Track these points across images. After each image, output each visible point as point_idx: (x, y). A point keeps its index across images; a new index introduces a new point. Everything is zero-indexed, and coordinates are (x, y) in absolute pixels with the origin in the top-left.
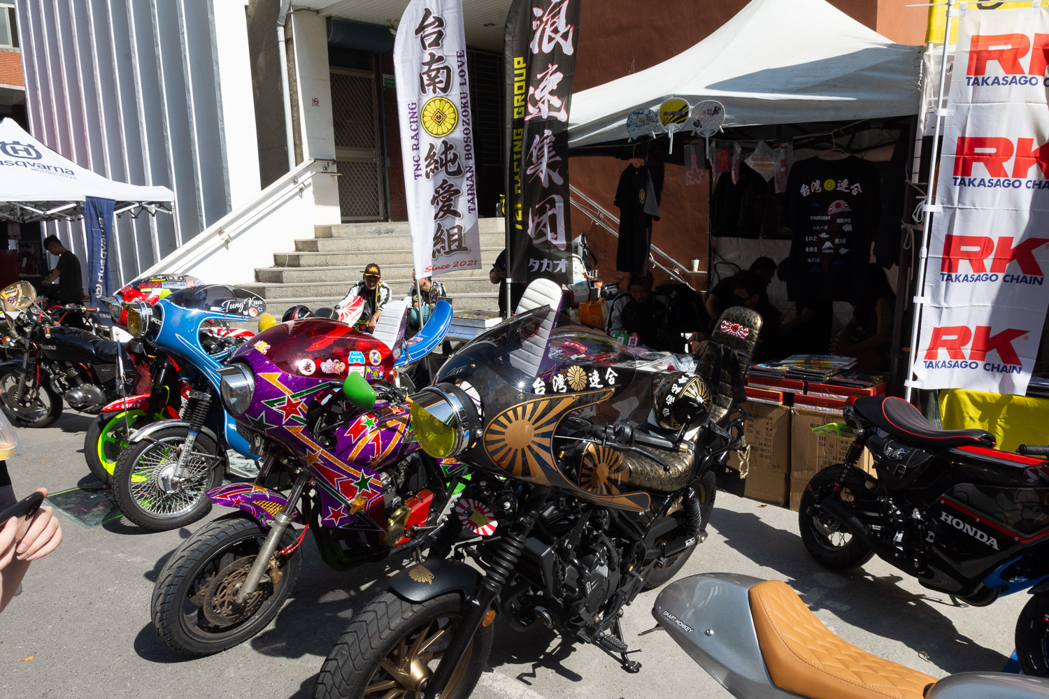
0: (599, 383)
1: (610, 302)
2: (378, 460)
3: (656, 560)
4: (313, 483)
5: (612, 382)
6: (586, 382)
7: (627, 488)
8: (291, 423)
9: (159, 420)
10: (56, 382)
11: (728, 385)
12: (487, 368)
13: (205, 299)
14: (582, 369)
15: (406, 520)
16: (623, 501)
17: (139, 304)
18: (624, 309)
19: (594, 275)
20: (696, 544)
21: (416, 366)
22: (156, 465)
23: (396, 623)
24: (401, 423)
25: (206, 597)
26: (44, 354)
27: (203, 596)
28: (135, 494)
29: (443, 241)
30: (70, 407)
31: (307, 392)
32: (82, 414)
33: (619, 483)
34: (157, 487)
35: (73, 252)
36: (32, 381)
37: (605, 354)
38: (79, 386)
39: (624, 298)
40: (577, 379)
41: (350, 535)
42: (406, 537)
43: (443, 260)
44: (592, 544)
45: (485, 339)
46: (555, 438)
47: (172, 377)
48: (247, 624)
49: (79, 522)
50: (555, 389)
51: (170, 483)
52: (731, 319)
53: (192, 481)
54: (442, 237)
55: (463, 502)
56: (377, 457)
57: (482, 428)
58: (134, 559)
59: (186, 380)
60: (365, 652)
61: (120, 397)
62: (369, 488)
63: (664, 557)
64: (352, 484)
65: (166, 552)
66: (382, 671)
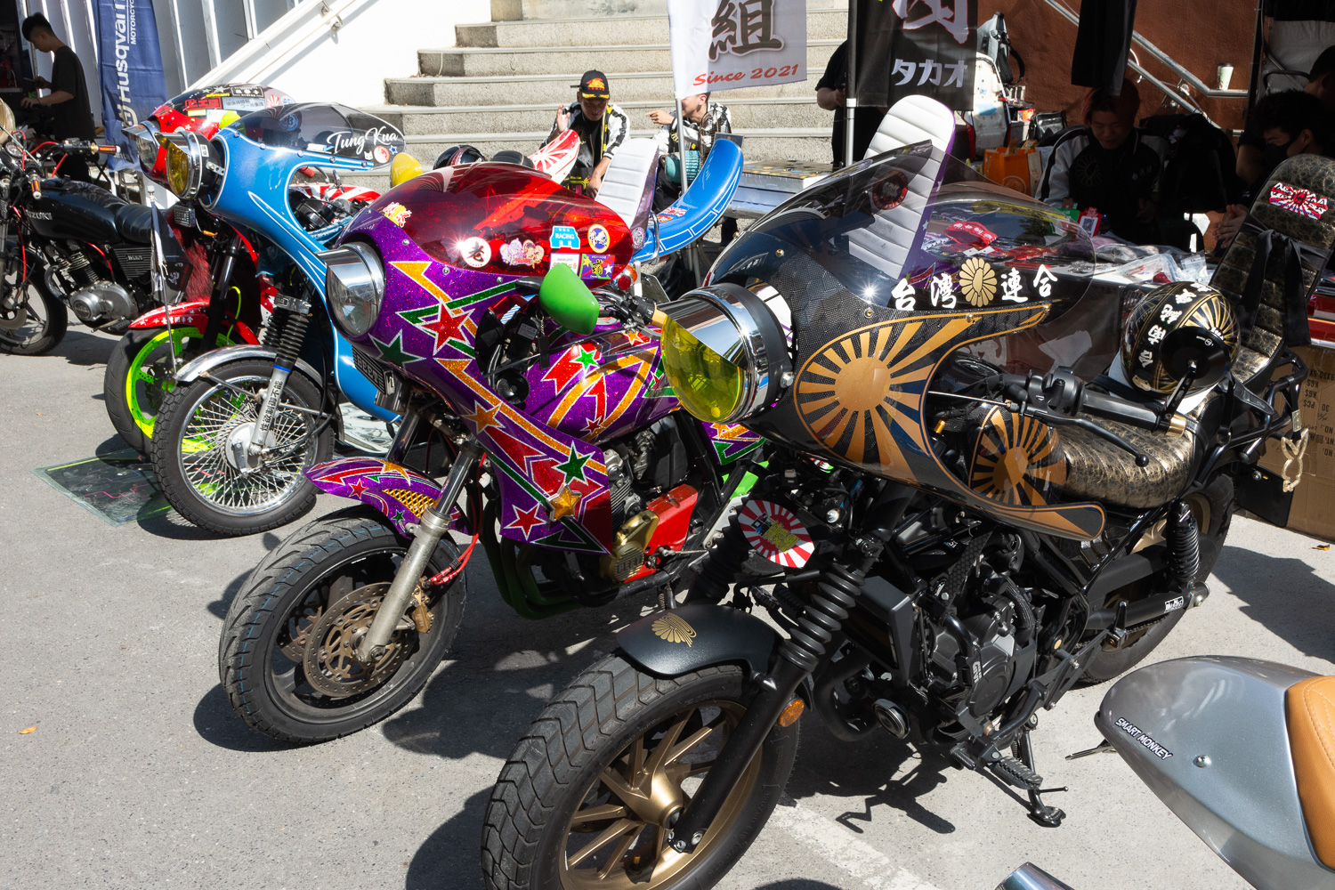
0: (1020, 294)
1: (1048, 150)
2: (601, 426)
3: (1107, 632)
4: (486, 463)
5: (1045, 291)
6: (994, 290)
7: (1060, 496)
8: (448, 353)
9: (224, 345)
10: (55, 277)
11: (1275, 311)
12: (806, 258)
13: (298, 130)
14: (988, 266)
15: (649, 536)
16: (1053, 519)
17: (185, 138)
18: (1075, 161)
19: (1019, 97)
20: (1185, 608)
21: (672, 263)
22: (222, 423)
23: (628, 708)
24: (643, 362)
25: (307, 649)
26: (32, 226)
27: (303, 646)
28: (188, 471)
29: (733, 26)
30: (79, 321)
31: (476, 298)
32: (100, 334)
33: (1046, 488)
34: (225, 461)
35: (74, 50)
36: (15, 275)
37: (1030, 248)
38: (92, 284)
39: (1077, 139)
40: (978, 284)
41: (546, 557)
42: (648, 566)
43: (731, 63)
44: (987, 596)
45: (803, 205)
46: (928, 396)
47: (245, 269)
48: (376, 697)
49: (100, 514)
50: (934, 302)
51: (245, 455)
52: (1293, 180)
53: (281, 454)
54: (730, 17)
55: (752, 505)
56: (601, 421)
57: (793, 370)
58: (190, 580)
59: (268, 276)
60: (574, 754)
61: (159, 305)
62: (585, 477)
63: (1122, 627)
64: (555, 468)
65: (242, 572)
66: (603, 789)
